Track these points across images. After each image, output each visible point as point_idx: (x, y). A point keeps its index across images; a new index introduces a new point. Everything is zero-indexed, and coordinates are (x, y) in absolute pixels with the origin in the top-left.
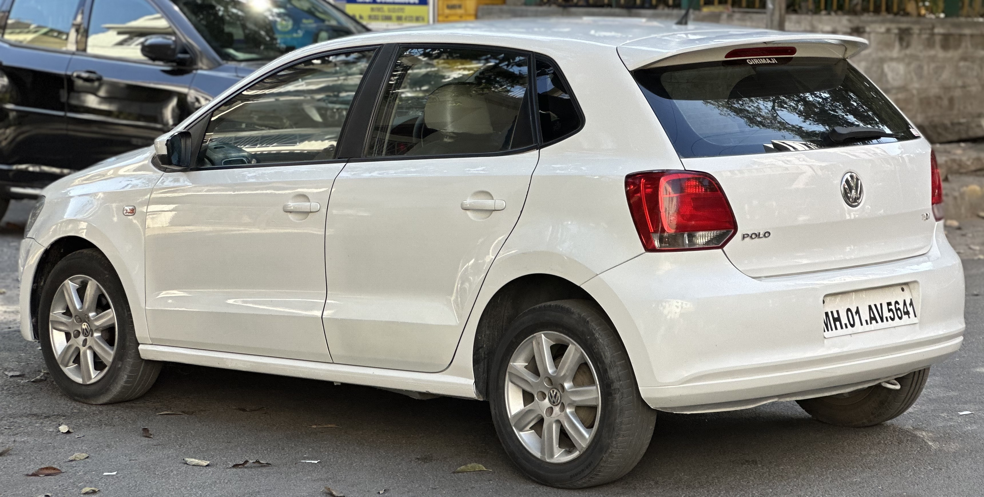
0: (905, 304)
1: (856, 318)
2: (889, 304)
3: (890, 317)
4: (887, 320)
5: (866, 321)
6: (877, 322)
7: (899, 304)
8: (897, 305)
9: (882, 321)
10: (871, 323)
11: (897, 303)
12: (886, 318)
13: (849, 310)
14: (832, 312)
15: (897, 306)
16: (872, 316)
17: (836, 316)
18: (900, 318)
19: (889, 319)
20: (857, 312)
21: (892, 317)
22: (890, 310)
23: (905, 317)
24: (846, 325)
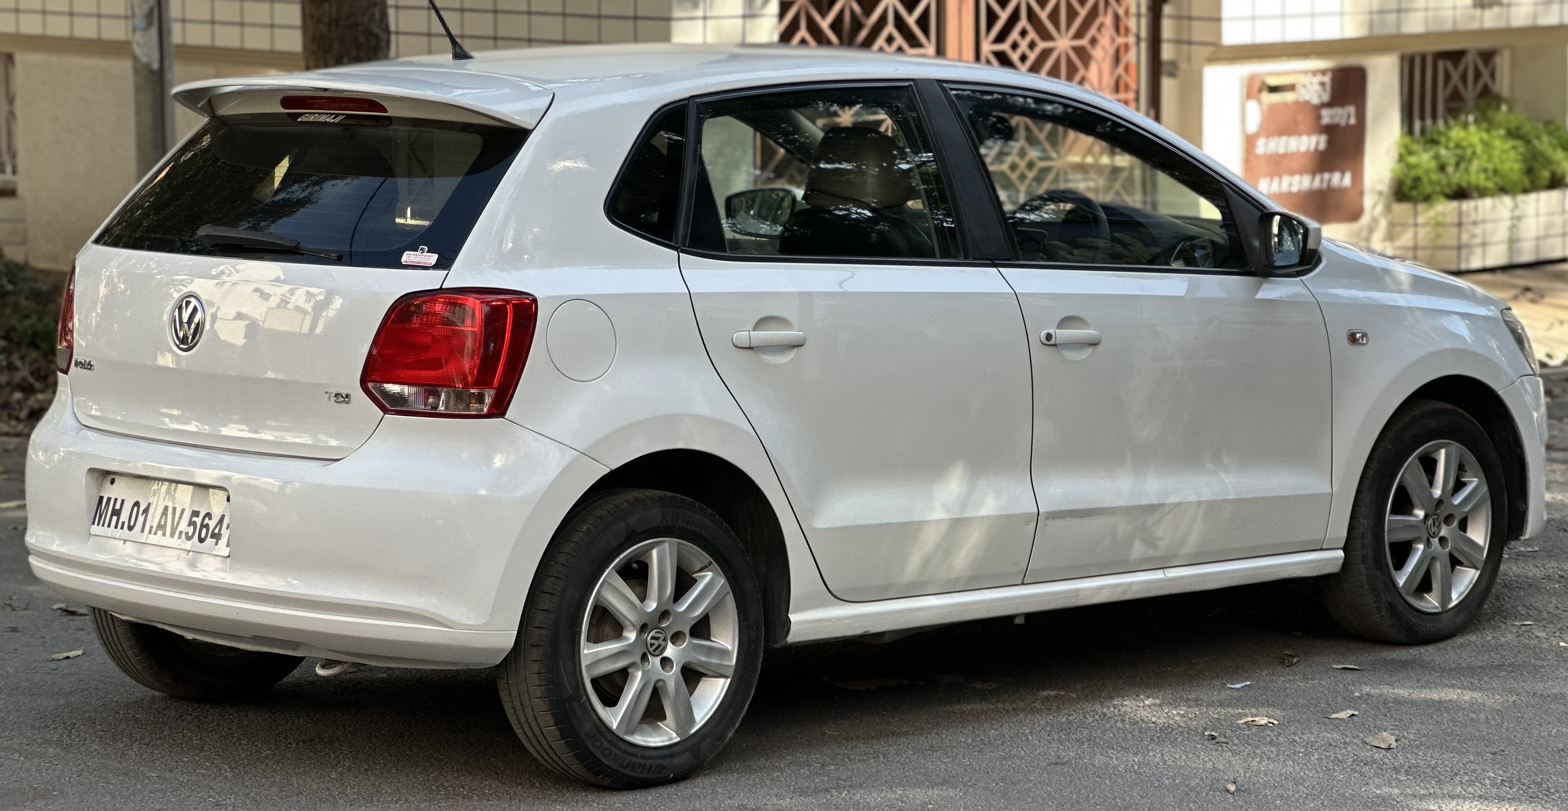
0: (221, 521)
1: (141, 518)
2: (196, 514)
3: (187, 533)
4: (179, 538)
5: (151, 527)
6: (164, 535)
7: (210, 519)
8: (207, 519)
9: (172, 535)
10: (155, 533)
11: (208, 515)
12: (181, 532)
13: (137, 504)
14: (116, 500)
15: (207, 521)
16: (162, 523)
17: (118, 507)
18: (201, 540)
19: (183, 536)
20: (146, 511)
21: (190, 534)
22: (191, 523)
23: (210, 541)
24: (123, 523)
